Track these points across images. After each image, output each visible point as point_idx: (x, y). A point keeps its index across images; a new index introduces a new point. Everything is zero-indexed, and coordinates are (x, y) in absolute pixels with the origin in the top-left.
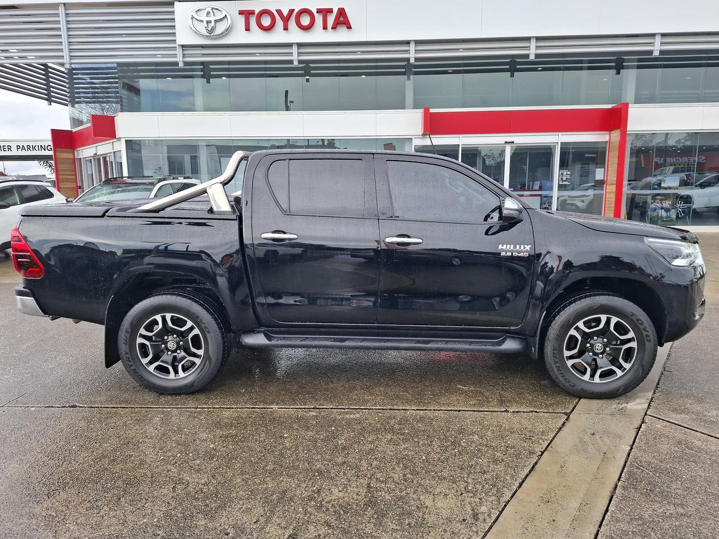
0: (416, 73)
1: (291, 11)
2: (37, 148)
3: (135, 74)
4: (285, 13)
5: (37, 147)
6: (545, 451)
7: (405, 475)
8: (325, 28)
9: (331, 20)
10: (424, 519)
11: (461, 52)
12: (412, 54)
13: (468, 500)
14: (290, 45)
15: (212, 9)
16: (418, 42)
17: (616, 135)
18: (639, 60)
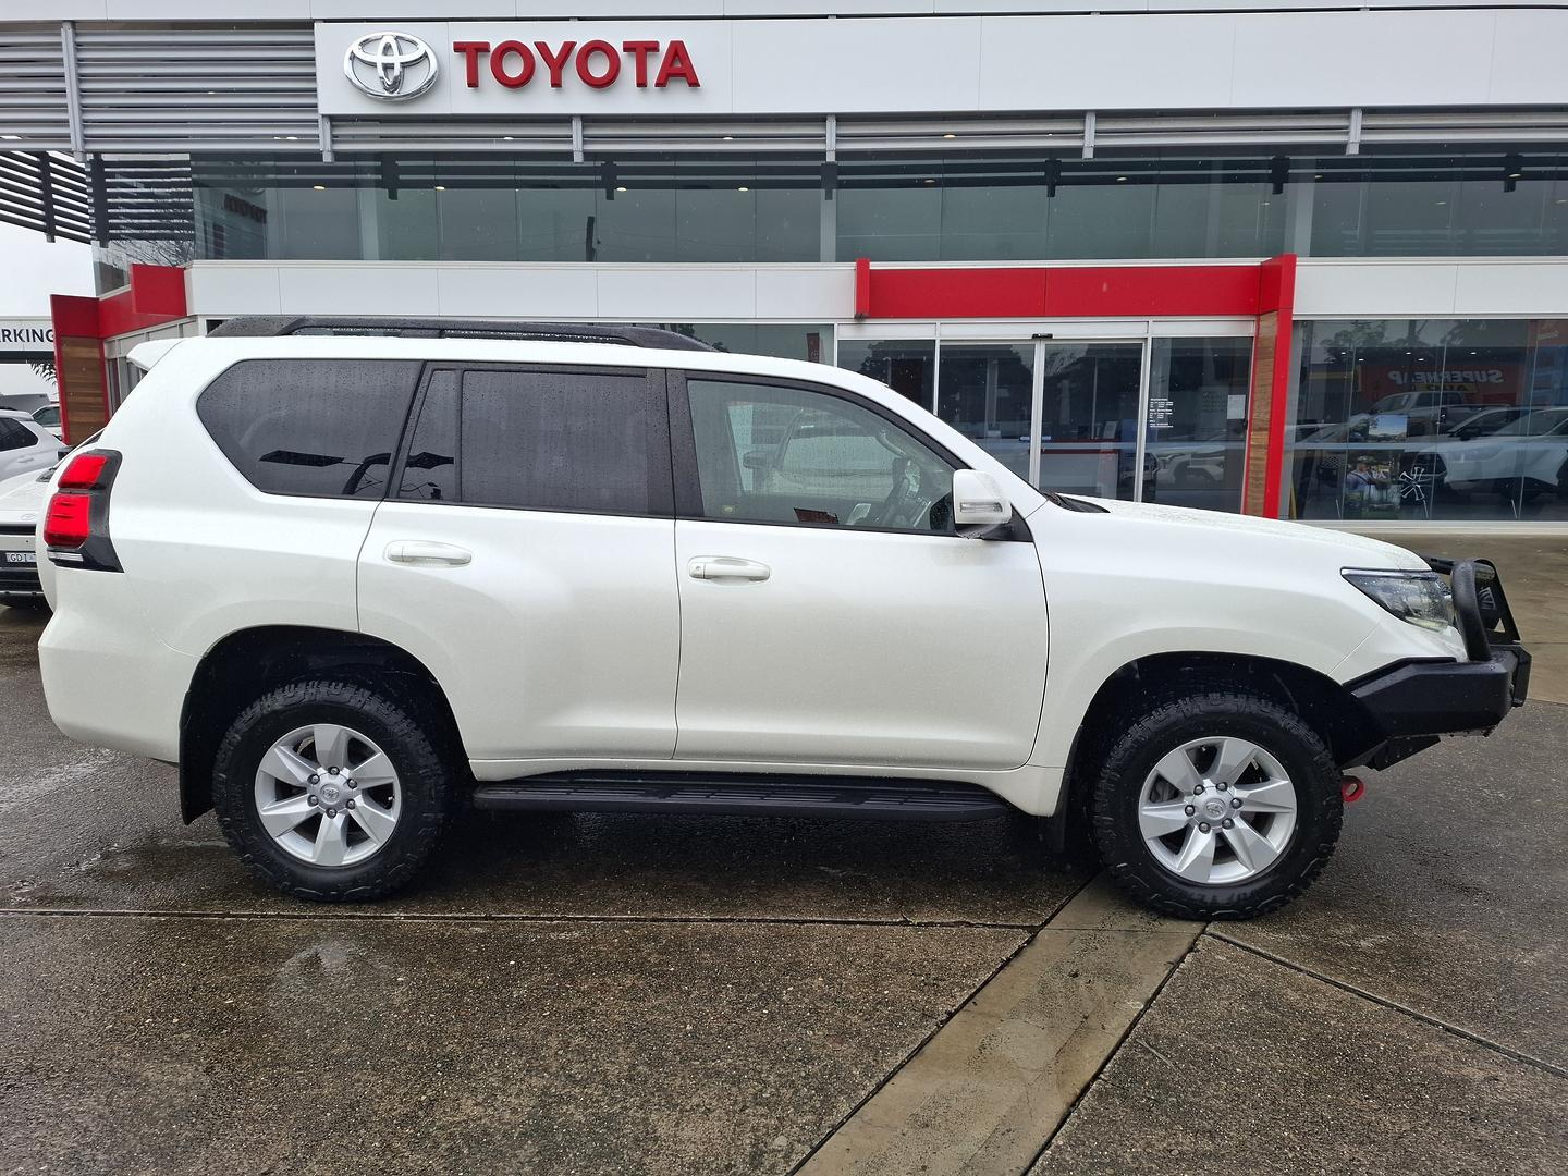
0: (842, 185)
1: (568, 47)
2: (24, 335)
3: (255, 176)
4: (555, 51)
5: (24, 333)
6: (957, 1011)
7: (633, 1067)
8: (642, 83)
9: (655, 67)
10: (641, 1164)
11: (950, 141)
12: (830, 144)
13: (754, 1121)
14: (566, 120)
15: (397, 38)
16: (842, 119)
17: (1270, 324)
18: (1320, 164)
